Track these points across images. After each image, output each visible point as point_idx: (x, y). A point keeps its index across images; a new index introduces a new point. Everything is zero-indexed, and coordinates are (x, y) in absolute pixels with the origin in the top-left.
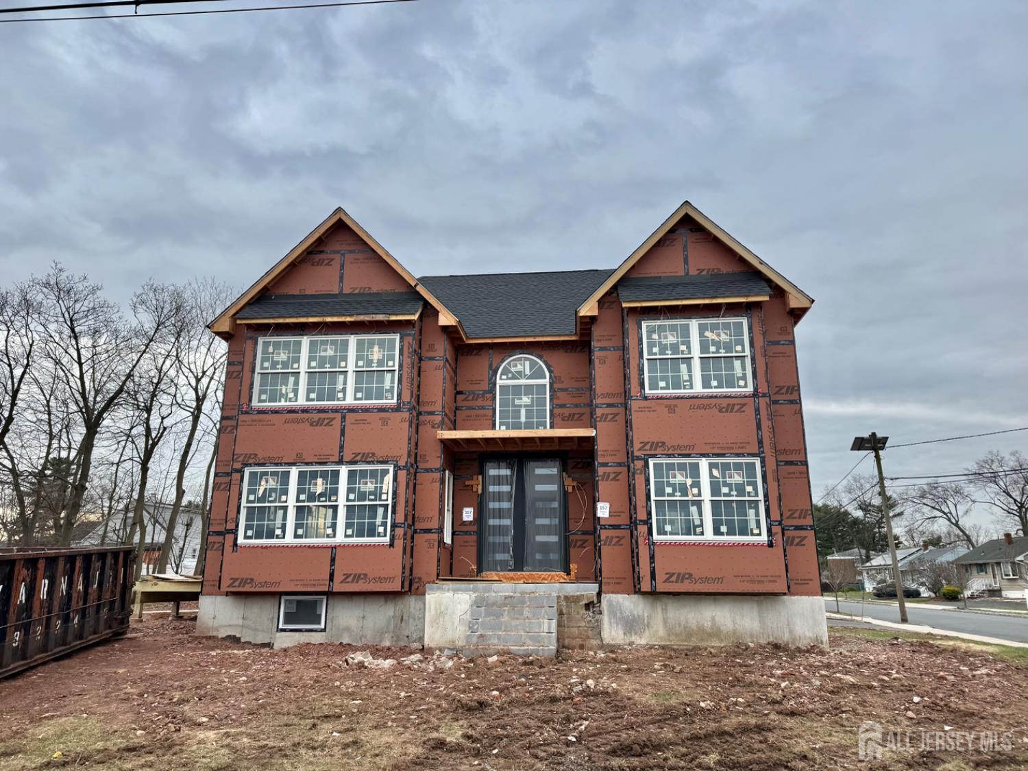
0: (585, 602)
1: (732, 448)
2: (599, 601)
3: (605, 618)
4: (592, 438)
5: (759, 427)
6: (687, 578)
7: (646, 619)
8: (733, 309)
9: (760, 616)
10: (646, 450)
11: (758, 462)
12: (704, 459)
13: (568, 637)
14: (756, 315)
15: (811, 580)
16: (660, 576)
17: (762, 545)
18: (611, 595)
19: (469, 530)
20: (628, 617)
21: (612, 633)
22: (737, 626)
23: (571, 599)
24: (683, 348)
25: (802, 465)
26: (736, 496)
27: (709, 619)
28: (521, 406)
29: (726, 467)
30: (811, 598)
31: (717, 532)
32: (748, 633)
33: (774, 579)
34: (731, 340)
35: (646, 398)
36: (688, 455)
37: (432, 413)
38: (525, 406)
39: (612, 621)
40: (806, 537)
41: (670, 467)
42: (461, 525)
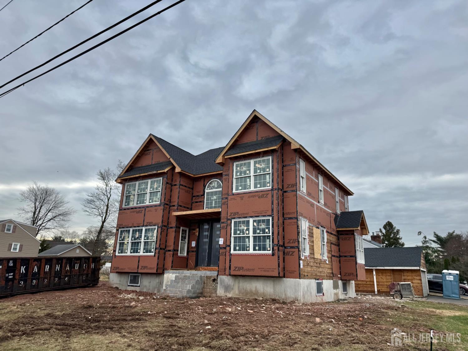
0: (213, 278)
1: (262, 213)
2: (217, 279)
3: (219, 285)
4: (220, 212)
5: (272, 204)
6: (242, 269)
7: (232, 286)
8: (266, 153)
9: (274, 287)
10: (232, 216)
11: (271, 218)
12: (251, 219)
13: (206, 293)
14: (275, 155)
15: (296, 271)
16: (232, 268)
17: (270, 255)
18: (221, 276)
19: (194, 250)
20: (226, 285)
21: (220, 292)
22: (265, 291)
23: (208, 278)
24: (248, 172)
25: (295, 219)
26: (262, 234)
27: (254, 287)
28: (213, 200)
29: (259, 221)
30: (295, 279)
31: (254, 249)
32: (269, 294)
33: (273, 270)
34: (265, 166)
35: (233, 194)
36: (246, 217)
37: (174, 206)
38: (214, 200)
39: (221, 287)
40: (295, 252)
41: (240, 222)
42: (191, 248)
